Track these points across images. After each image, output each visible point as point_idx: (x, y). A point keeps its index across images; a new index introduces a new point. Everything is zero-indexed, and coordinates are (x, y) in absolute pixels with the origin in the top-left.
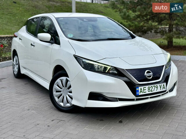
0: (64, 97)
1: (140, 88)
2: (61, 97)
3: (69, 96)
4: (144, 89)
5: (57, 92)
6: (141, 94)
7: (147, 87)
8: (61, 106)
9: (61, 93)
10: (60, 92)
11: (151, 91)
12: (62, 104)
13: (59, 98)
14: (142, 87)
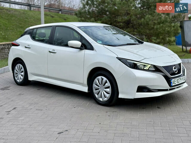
0: (101, 93)
1: (172, 80)
2: (100, 94)
3: (105, 91)
4: (175, 81)
5: (96, 90)
6: (173, 85)
7: (176, 79)
8: (100, 101)
9: (100, 90)
10: (98, 89)
11: (179, 82)
12: (101, 99)
13: (98, 94)
14: (174, 80)
